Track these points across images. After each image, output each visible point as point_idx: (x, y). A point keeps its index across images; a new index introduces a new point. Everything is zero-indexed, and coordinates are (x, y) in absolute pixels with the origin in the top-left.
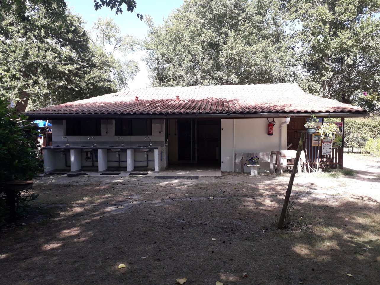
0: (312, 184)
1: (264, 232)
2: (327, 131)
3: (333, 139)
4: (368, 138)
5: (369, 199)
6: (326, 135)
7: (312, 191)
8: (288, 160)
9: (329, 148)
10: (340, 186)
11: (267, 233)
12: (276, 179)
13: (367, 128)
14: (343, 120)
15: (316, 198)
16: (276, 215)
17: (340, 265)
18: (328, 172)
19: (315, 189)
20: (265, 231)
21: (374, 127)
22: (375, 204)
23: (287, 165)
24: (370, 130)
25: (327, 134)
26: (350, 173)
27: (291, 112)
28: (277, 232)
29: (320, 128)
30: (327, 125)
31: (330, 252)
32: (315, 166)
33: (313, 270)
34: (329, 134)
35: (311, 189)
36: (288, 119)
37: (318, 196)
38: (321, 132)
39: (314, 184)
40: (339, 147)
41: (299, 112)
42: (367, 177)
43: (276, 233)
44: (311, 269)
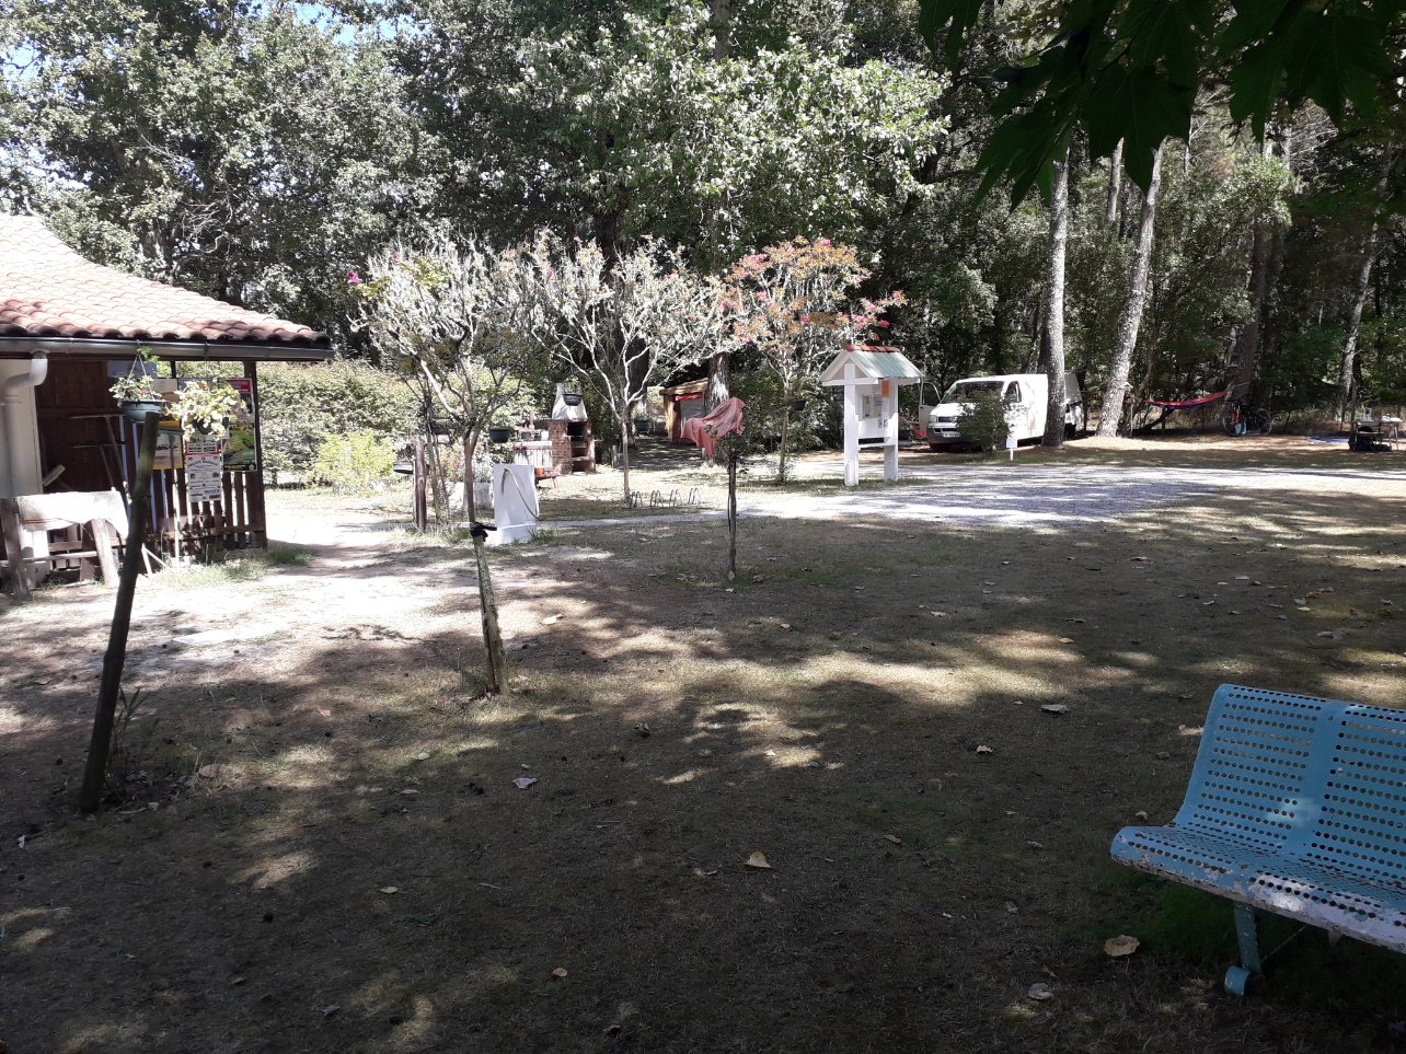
0: (175, 614)
1: (21, 845)
2: (202, 411)
3: (224, 441)
4: (323, 434)
5: (377, 632)
6: (198, 424)
7: (179, 639)
8: (54, 535)
9: (210, 474)
10: (276, 603)
11: (41, 844)
12: (12, 621)
13: (313, 400)
14: (251, 370)
15: (202, 664)
16: (59, 762)
17: (350, 871)
18: (220, 561)
19: (191, 631)
20: (27, 840)
21: (335, 398)
22: (398, 644)
23: (52, 553)
24: (325, 407)
25: (202, 422)
26: (291, 558)
27: (50, 332)
28: (84, 826)
29: (177, 400)
30: (202, 387)
31: (308, 838)
32: (169, 546)
33: (268, 918)
34: (213, 421)
35: (176, 632)
36: (40, 366)
37: (208, 656)
38: (179, 414)
39: (182, 613)
40: (247, 468)
41: (82, 334)
42: (349, 564)
43: (82, 834)
44: (260, 918)
